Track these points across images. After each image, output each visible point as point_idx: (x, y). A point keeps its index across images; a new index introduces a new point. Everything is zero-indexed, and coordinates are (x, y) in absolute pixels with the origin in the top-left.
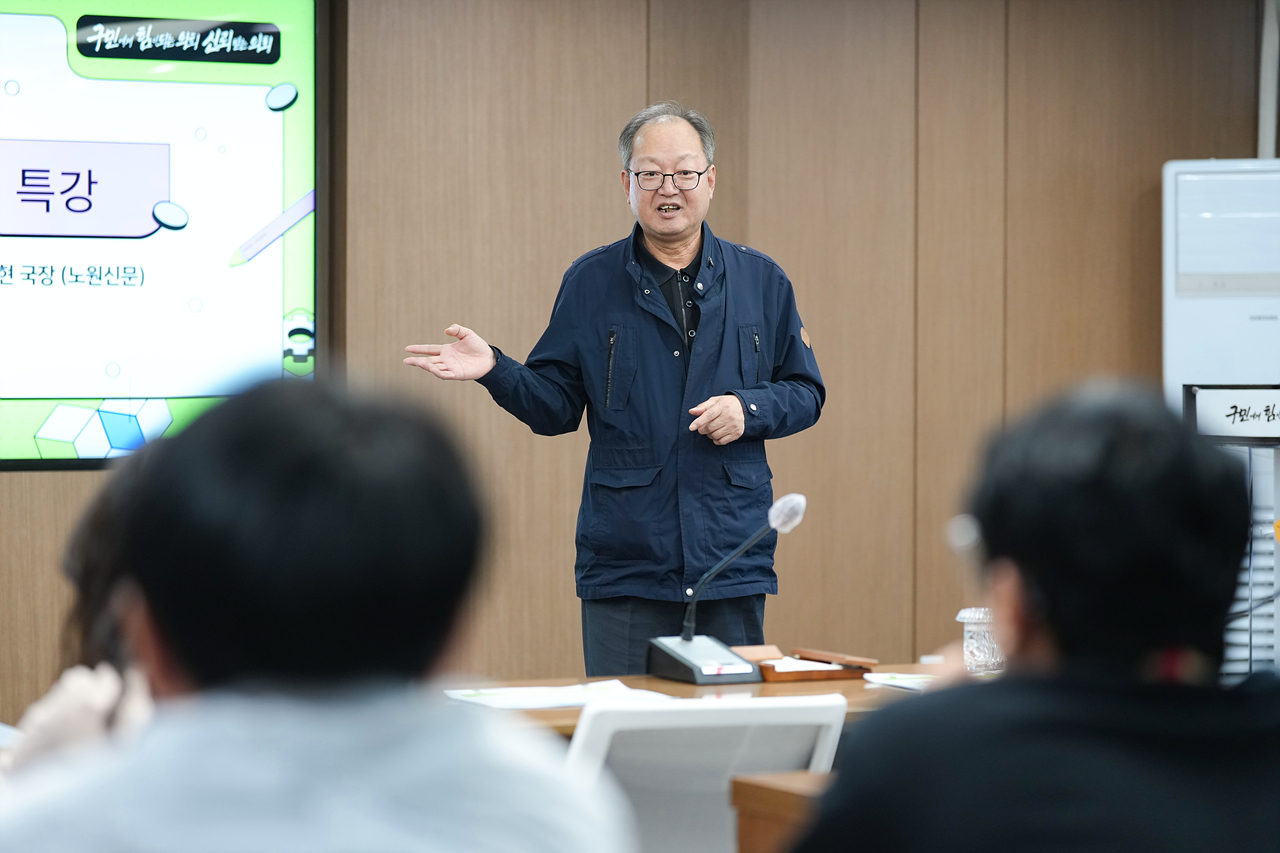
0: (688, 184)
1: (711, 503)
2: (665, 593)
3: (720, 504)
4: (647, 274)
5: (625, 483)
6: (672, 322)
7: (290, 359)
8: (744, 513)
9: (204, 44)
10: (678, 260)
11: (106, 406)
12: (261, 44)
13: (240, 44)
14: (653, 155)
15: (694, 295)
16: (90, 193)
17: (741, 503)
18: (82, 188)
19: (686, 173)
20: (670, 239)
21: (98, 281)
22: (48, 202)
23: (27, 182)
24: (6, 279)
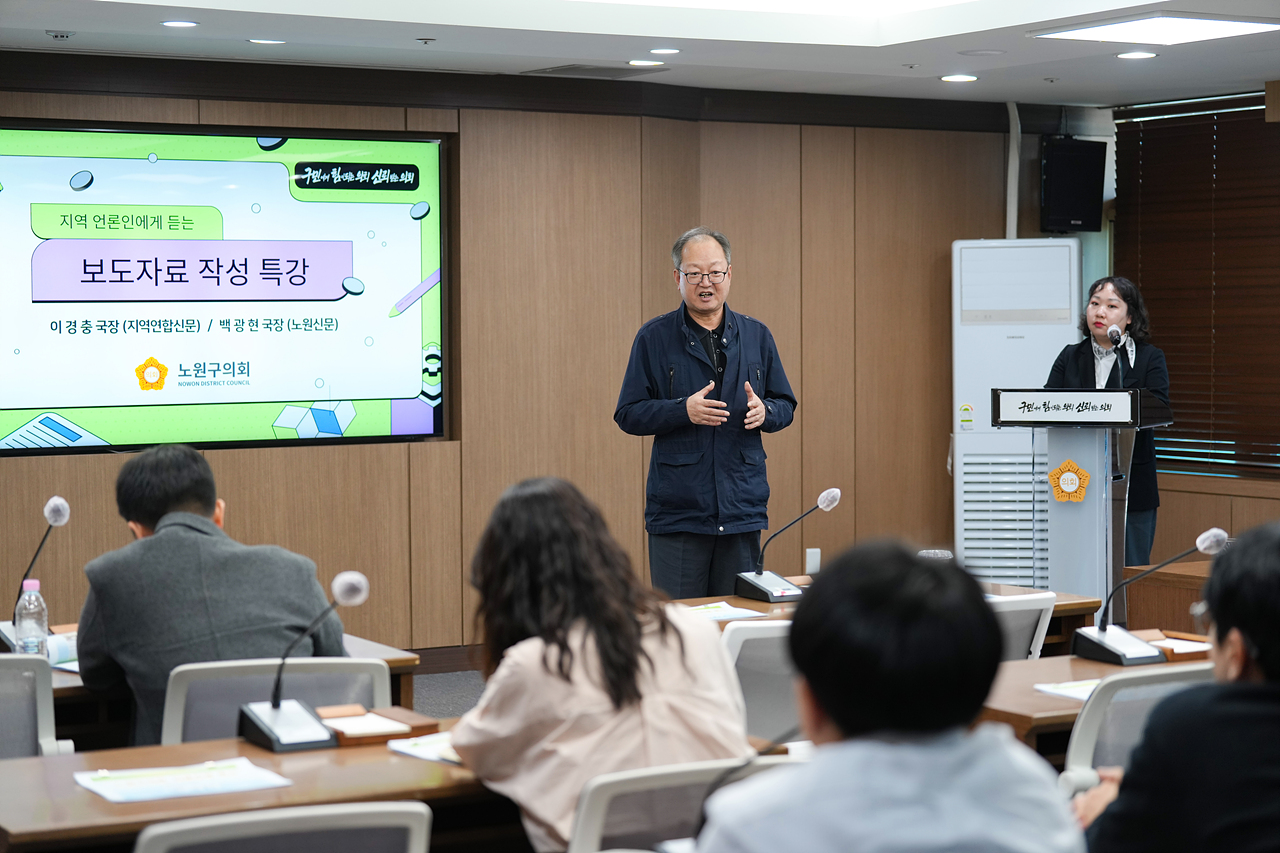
0: (717, 280)
1: (734, 475)
2: (706, 530)
3: (738, 474)
4: (693, 332)
5: (681, 461)
6: (709, 363)
7: (427, 374)
8: (751, 480)
9: (372, 178)
10: (710, 324)
11: (316, 405)
12: (408, 177)
13: (394, 178)
14: (696, 263)
15: (720, 346)
16: (304, 273)
17: (750, 474)
18: (299, 271)
19: (716, 272)
20: (706, 313)
21: (310, 328)
22: (278, 279)
23: (266, 267)
24: (254, 328)
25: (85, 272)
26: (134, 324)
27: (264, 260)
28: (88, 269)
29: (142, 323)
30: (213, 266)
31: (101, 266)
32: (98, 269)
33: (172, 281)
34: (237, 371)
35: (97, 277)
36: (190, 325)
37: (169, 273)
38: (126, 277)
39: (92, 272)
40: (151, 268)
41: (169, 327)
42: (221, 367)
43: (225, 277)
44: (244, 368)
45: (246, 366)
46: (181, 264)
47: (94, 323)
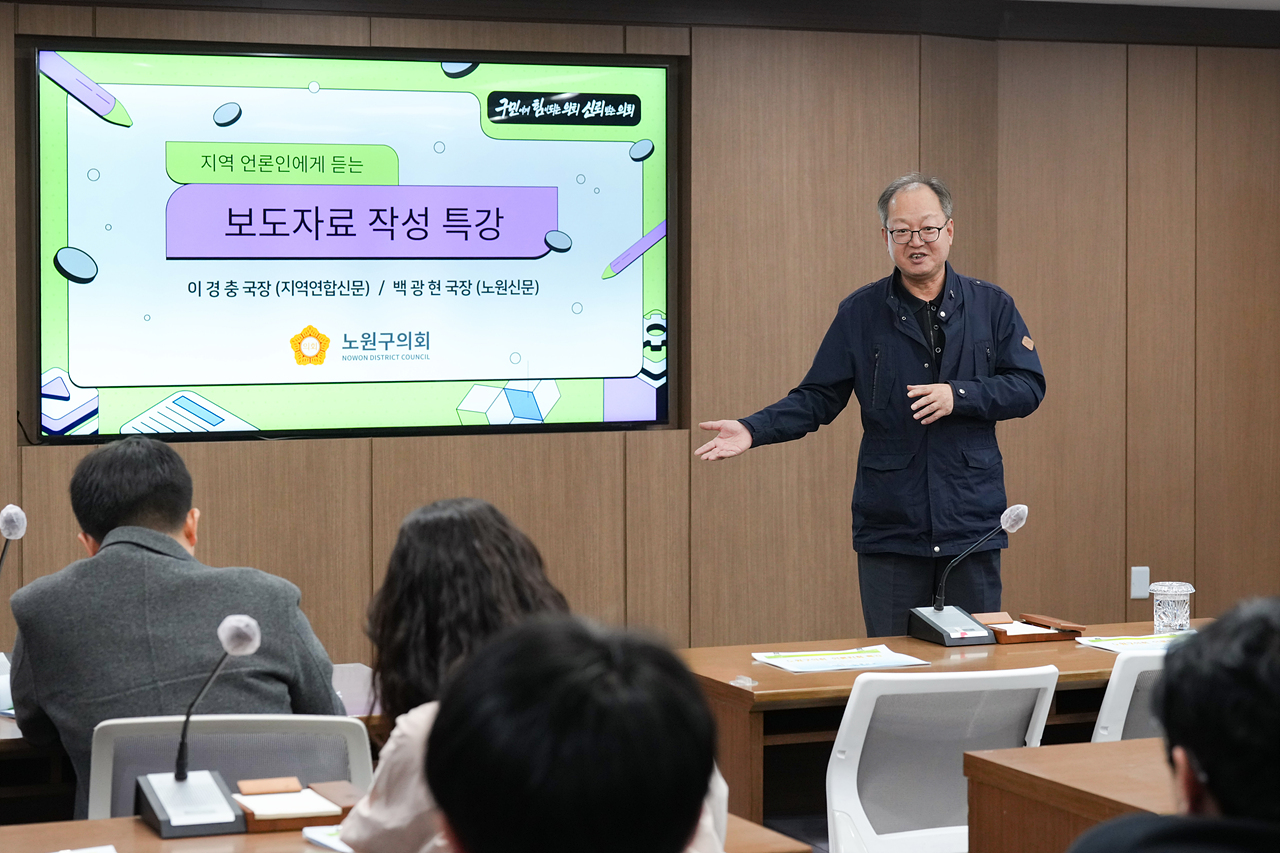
0: (931, 237)
1: (954, 481)
2: (918, 550)
3: (960, 481)
4: (905, 305)
5: (888, 466)
6: (924, 342)
7: (649, 348)
8: (979, 488)
9: (583, 111)
10: (926, 295)
11: (511, 385)
12: (627, 110)
13: (610, 111)
14: (903, 217)
15: (939, 321)
16: (498, 226)
18: (491, 222)
19: (929, 228)
20: (921, 279)
21: (504, 292)
22: (466, 232)
23: (451, 218)
24: (436, 291)
25: (231, 224)
26: (289, 286)
27: (448, 210)
28: (235, 220)
29: (299, 285)
30: (387, 217)
31: (250, 216)
32: (246, 220)
33: (336, 234)
34: (414, 343)
35: (245, 230)
36: (357, 287)
37: (332, 225)
38: (280, 229)
39: (239, 224)
40: (310, 219)
41: (331, 290)
42: (395, 338)
43: (400, 230)
44: (423, 340)
45: (425, 337)
46: (347, 214)
47: (240, 285)
